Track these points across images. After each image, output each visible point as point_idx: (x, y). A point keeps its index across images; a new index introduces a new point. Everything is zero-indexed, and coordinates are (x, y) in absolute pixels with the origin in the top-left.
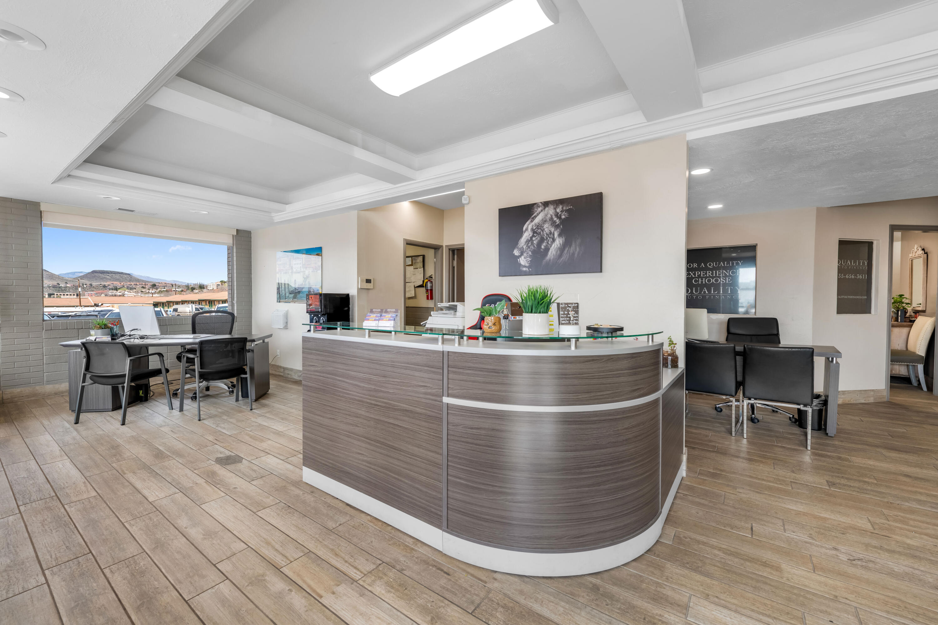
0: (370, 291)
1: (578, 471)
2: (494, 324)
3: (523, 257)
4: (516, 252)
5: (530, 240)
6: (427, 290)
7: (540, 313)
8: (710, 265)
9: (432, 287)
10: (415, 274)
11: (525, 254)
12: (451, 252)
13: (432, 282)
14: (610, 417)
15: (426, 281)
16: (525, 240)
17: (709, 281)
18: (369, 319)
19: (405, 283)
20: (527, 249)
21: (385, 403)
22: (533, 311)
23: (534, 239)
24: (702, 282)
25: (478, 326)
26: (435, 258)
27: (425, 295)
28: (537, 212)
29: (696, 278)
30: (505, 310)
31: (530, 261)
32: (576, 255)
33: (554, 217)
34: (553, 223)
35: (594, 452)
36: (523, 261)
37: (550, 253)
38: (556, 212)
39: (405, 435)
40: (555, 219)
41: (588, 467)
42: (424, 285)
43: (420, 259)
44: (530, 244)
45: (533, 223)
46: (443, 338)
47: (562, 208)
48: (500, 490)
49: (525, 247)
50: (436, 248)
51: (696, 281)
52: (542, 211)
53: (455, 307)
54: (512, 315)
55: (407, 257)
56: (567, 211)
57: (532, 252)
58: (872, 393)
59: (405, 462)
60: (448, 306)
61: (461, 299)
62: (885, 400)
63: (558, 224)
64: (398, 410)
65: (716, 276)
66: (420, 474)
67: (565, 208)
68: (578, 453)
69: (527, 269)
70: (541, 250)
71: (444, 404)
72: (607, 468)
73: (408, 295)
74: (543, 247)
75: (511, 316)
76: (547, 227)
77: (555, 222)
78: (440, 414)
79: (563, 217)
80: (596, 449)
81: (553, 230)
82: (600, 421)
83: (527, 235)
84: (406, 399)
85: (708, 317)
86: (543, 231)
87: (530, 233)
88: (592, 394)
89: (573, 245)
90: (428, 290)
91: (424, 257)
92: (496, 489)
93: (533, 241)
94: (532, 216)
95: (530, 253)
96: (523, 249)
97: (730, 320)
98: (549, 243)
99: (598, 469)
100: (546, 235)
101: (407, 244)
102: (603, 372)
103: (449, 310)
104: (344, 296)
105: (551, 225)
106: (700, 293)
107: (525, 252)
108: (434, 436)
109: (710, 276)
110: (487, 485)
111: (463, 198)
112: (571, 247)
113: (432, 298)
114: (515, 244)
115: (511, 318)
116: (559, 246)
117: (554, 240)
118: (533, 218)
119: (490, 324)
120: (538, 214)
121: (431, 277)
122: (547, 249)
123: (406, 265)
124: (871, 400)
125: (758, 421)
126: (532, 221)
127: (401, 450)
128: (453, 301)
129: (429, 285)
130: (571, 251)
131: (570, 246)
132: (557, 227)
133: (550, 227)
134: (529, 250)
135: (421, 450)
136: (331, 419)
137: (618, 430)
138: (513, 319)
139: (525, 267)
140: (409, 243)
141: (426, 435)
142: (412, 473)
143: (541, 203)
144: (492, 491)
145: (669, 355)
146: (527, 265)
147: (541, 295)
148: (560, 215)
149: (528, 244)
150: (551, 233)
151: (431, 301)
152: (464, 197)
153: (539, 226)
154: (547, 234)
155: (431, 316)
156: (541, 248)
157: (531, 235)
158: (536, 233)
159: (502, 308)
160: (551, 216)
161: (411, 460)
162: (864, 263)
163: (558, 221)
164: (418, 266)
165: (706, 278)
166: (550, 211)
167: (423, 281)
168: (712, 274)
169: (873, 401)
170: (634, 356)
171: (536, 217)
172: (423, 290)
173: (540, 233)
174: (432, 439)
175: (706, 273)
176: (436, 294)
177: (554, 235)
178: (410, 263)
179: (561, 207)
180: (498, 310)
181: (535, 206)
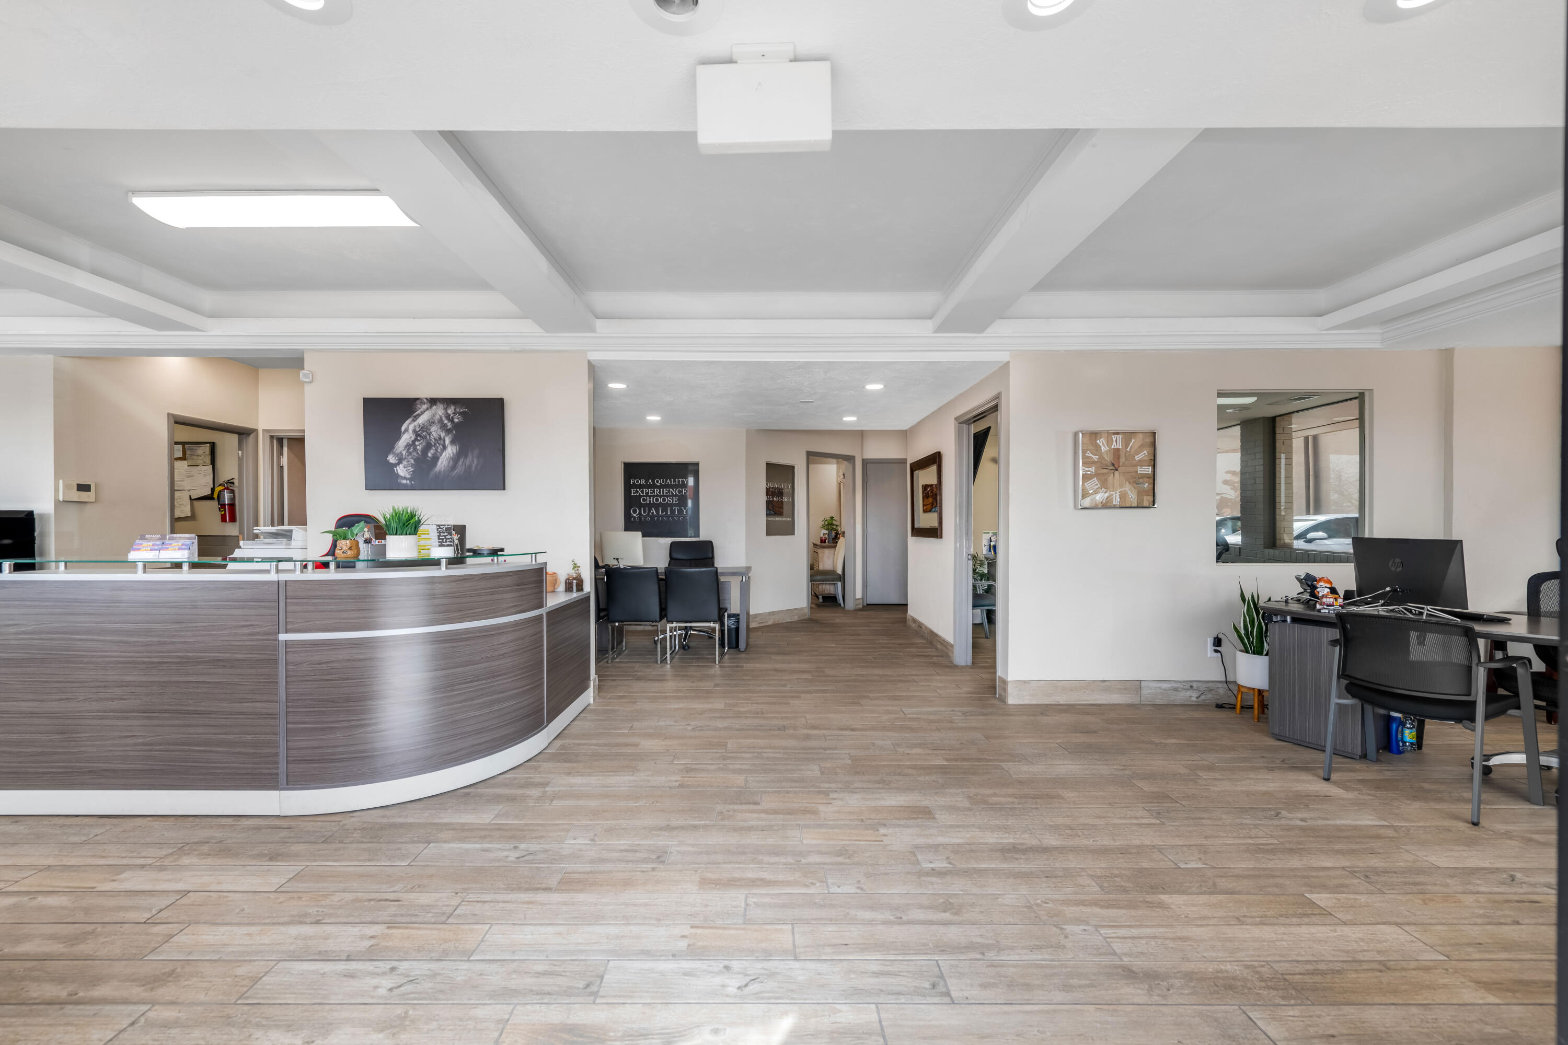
0: (89, 507)
1: (449, 689)
2: (350, 548)
3: (401, 466)
4: (392, 459)
5: (411, 446)
6: (223, 506)
7: (406, 534)
8: (657, 482)
9: (233, 499)
10: (192, 476)
11: (405, 463)
12: (275, 441)
13: (232, 492)
14: (485, 634)
15: (218, 489)
16: (405, 444)
17: (657, 500)
18: (140, 549)
19: (172, 490)
20: (408, 456)
21: (180, 657)
22: (398, 533)
23: (417, 443)
24: (650, 501)
25: (332, 552)
26: (239, 450)
27: (218, 515)
28: (421, 410)
29: (644, 496)
30: (366, 533)
31: (412, 471)
32: (473, 468)
33: (444, 419)
34: (443, 427)
35: (468, 668)
36: (401, 471)
37: (439, 463)
38: (447, 413)
39: (216, 691)
40: (446, 422)
41: (460, 684)
42: (215, 496)
43: (206, 449)
44: (412, 450)
45: (416, 423)
46: (277, 566)
47: (455, 409)
48: (358, 723)
49: (404, 453)
50: (243, 434)
51: (644, 500)
52: (427, 409)
53: (289, 534)
54: (376, 539)
55: (176, 443)
56: (460, 413)
57: (415, 460)
58: (796, 611)
59: (218, 726)
60: (275, 531)
61: (300, 520)
62: (807, 617)
63: (450, 429)
64: (205, 662)
65: (663, 495)
66: (243, 734)
67: (458, 410)
68: (449, 671)
69: (408, 482)
70: (428, 459)
71: (280, 642)
72: (481, 682)
73: (178, 514)
74: (430, 455)
75: (374, 540)
76: (435, 431)
77: (445, 425)
78: (276, 655)
79: (456, 420)
80: (469, 665)
81: (443, 435)
82: (473, 638)
83: (406, 438)
84: (219, 646)
85: (643, 541)
86: (429, 435)
87: (412, 436)
88: (464, 613)
89: (470, 456)
90: (225, 505)
91: (213, 446)
92: (354, 723)
93: (416, 446)
94: (415, 414)
95: (412, 461)
96: (402, 455)
97: (672, 544)
98: (439, 450)
99: (471, 684)
100: (433, 440)
101: (176, 422)
102: (476, 590)
103: (276, 538)
104: (23, 516)
105: (441, 428)
106: (648, 514)
107: (404, 459)
108: (264, 682)
109: (657, 495)
110: (342, 721)
111: (301, 374)
112: (467, 458)
113: (233, 519)
114: (390, 448)
115: (375, 542)
116: (451, 455)
117: (444, 448)
118: (415, 417)
119: (344, 548)
120: (422, 413)
121: (231, 482)
122: (436, 458)
123: (173, 460)
124: (796, 618)
125: (689, 648)
126: (414, 421)
127: (210, 713)
128: (281, 523)
129: (227, 496)
130: (467, 463)
131: (466, 456)
132: (448, 431)
133: (439, 430)
134: (410, 457)
135: (246, 704)
136: (62, 700)
137: (493, 645)
138: (377, 543)
139: (405, 478)
140: (179, 421)
141: (253, 684)
142: (229, 737)
143: (426, 398)
144: (348, 727)
145: (574, 579)
146: (408, 476)
147: (407, 516)
148: (452, 417)
149: (409, 449)
150: (440, 438)
151: (231, 524)
152: (303, 371)
153: (424, 428)
154: (435, 439)
155: (240, 547)
156: (427, 456)
157: (413, 438)
158: (420, 436)
159: (363, 532)
160: (441, 417)
161: (229, 720)
162: (788, 486)
163: (449, 425)
164: (200, 461)
165: (654, 496)
166: (439, 411)
167: (213, 490)
168: (660, 492)
169: (797, 619)
170: (510, 574)
171: (419, 415)
172: (214, 504)
173: (426, 437)
174: (262, 687)
175: (654, 492)
176: (244, 511)
177: (444, 441)
178: (180, 455)
179: (453, 408)
180: (355, 533)
181: (418, 402)
